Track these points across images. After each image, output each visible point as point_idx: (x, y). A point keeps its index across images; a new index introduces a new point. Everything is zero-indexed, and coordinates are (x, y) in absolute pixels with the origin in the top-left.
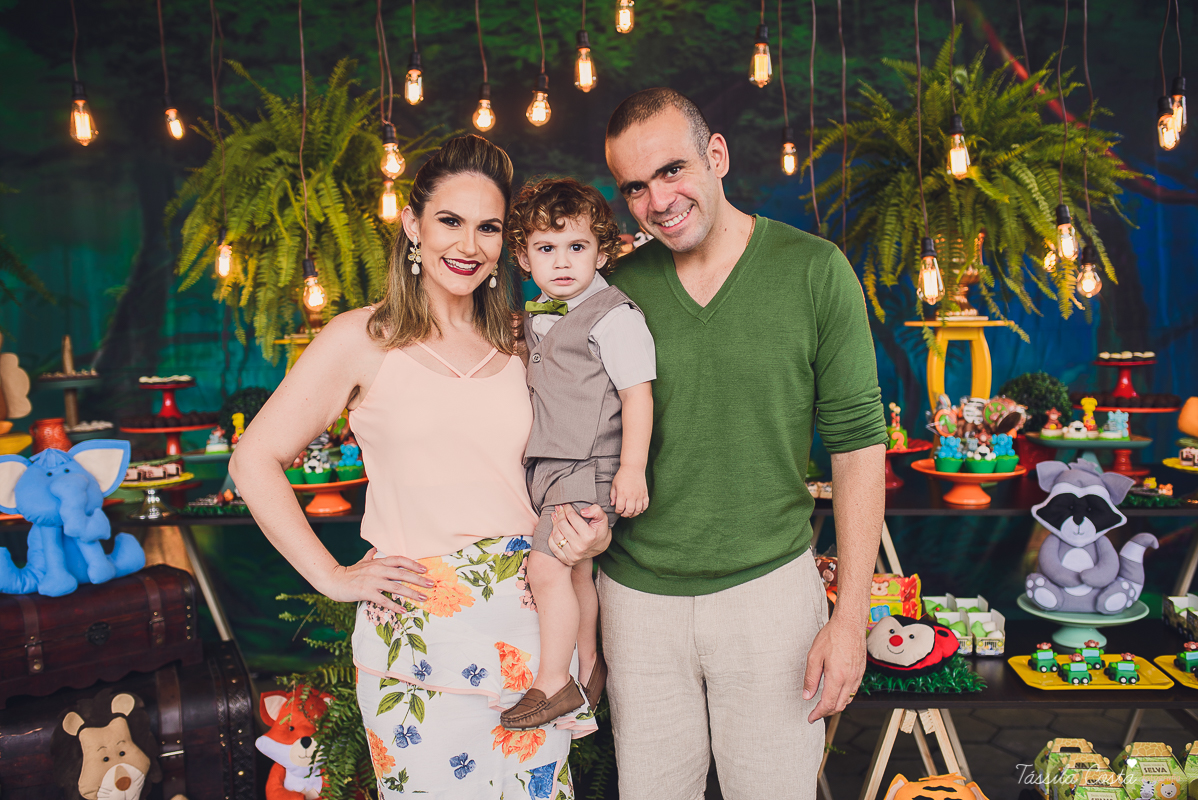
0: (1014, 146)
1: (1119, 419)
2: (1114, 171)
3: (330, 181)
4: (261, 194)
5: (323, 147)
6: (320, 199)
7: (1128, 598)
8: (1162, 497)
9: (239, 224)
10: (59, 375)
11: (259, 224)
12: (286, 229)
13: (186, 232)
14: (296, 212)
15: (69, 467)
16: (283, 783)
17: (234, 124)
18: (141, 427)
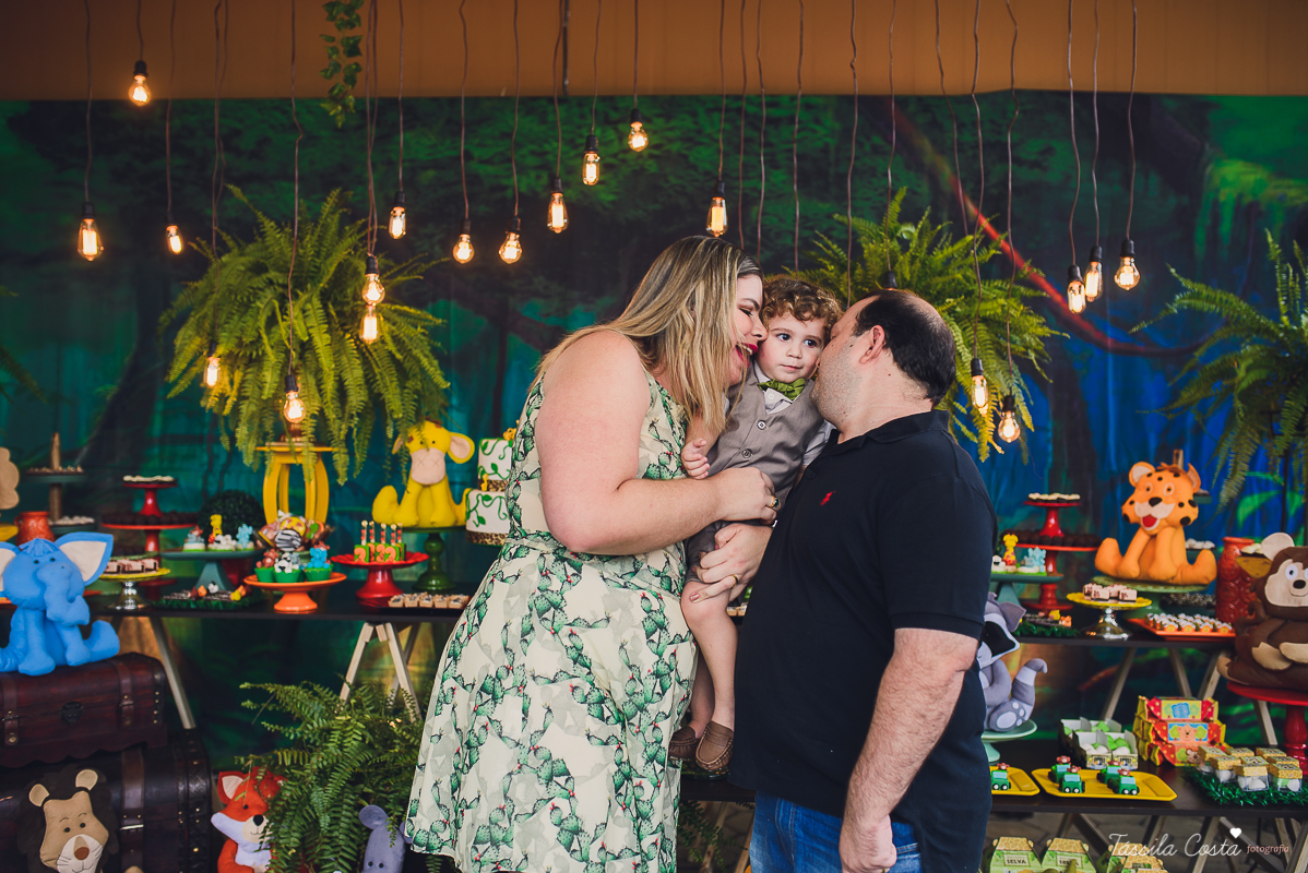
0: (947, 300)
1: (1037, 554)
2: (1035, 329)
3: (317, 302)
4: (250, 312)
5: (313, 269)
6: (305, 320)
7: (1018, 716)
8: (1061, 628)
9: (229, 339)
10: (44, 470)
11: (247, 340)
12: (272, 347)
13: (178, 343)
14: (282, 330)
15: (54, 555)
16: (234, 858)
17: (231, 243)
18: (123, 523)
